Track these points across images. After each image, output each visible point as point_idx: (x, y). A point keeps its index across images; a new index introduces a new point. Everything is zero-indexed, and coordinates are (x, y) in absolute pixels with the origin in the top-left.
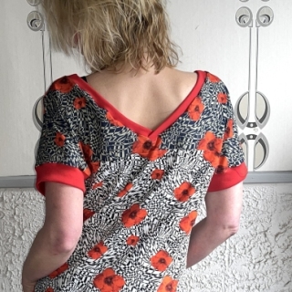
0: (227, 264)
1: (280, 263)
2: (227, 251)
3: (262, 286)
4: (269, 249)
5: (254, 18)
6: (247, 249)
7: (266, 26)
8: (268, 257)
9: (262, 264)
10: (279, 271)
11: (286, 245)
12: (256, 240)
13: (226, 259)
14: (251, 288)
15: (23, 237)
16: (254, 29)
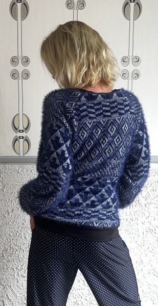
1: (144, 206)
3: (134, 219)
5: (130, 75)
7: (136, 79)
10: (143, 211)
11: (147, 196)
15: (4, 190)
16: (130, 81)
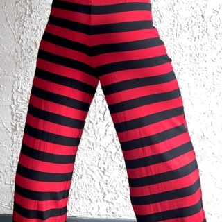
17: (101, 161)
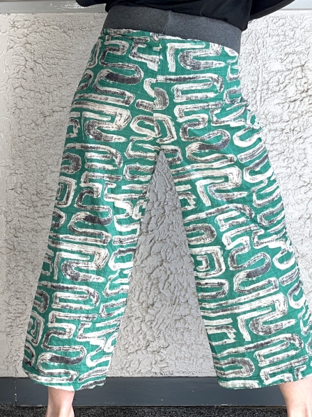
0: (258, 103)
2: (259, 88)
4: (306, 85)
6: (282, 86)
8: (304, 95)
9: (298, 102)
12: (292, 75)
13: (258, 98)
14: (285, 131)
17: (143, 294)
